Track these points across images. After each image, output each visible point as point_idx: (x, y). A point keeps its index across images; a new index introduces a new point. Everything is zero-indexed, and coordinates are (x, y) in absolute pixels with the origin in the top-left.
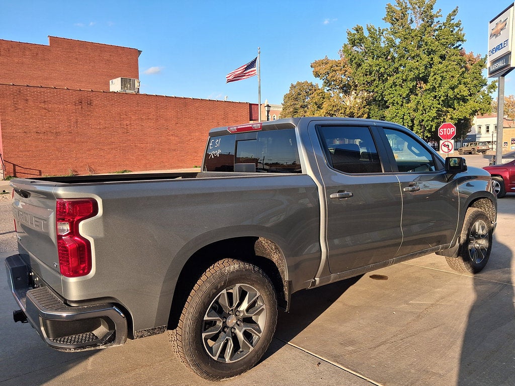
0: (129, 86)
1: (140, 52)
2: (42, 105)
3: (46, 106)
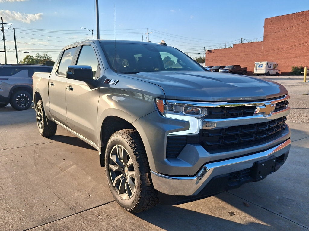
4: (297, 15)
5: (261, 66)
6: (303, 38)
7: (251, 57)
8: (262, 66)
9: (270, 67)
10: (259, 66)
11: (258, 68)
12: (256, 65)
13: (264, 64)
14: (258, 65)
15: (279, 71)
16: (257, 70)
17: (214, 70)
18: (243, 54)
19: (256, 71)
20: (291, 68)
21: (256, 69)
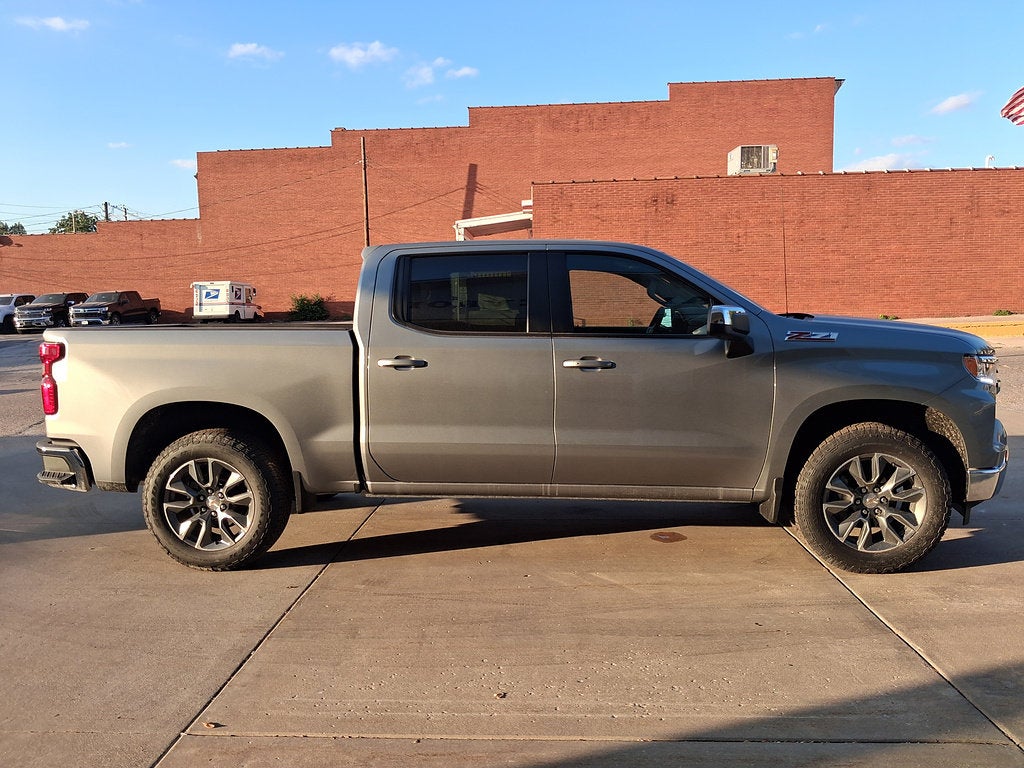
0: (756, 160)
1: (839, 82)
2: (594, 212)
3: (599, 213)
4: (289, 156)
5: (213, 294)
6: (313, 220)
7: (165, 266)
8: (216, 293)
9: (239, 298)
10: (208, 294)
11: (204, 300)
12: (196, 293)
13: (224, 287)
14: (204, 292)
15: (260, 308)
16: (204, 307)
17: (49, 308)
18: (135, 254)
19: (200, 310)
20: (289, 299)
21: (201, 304)
